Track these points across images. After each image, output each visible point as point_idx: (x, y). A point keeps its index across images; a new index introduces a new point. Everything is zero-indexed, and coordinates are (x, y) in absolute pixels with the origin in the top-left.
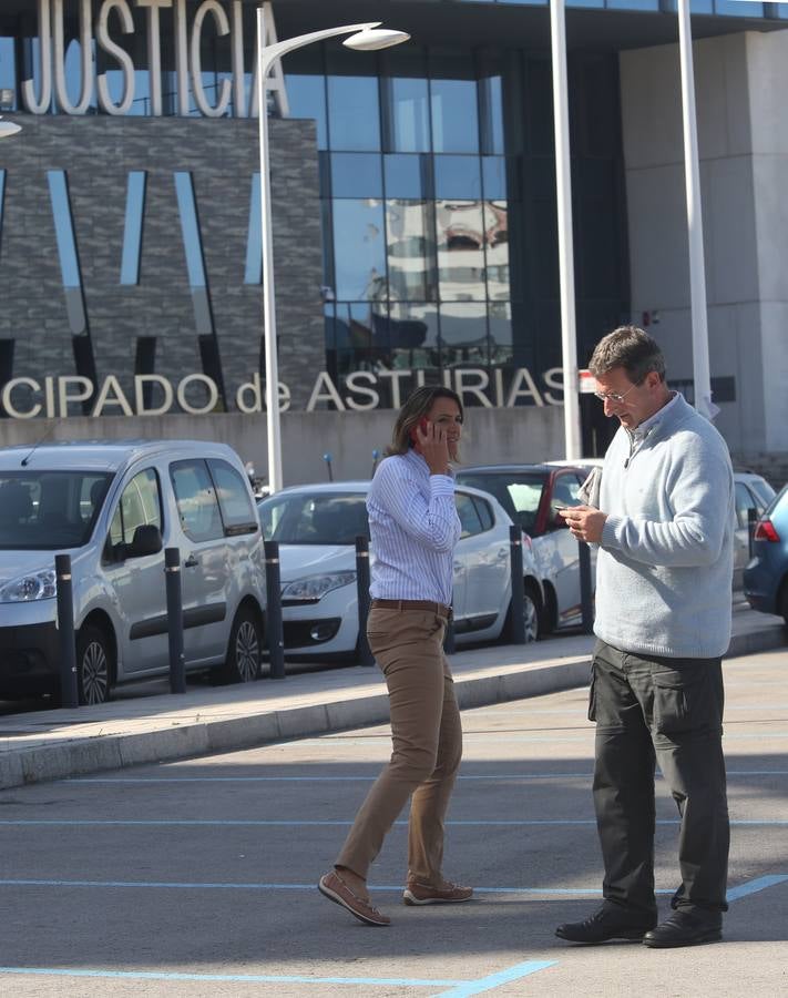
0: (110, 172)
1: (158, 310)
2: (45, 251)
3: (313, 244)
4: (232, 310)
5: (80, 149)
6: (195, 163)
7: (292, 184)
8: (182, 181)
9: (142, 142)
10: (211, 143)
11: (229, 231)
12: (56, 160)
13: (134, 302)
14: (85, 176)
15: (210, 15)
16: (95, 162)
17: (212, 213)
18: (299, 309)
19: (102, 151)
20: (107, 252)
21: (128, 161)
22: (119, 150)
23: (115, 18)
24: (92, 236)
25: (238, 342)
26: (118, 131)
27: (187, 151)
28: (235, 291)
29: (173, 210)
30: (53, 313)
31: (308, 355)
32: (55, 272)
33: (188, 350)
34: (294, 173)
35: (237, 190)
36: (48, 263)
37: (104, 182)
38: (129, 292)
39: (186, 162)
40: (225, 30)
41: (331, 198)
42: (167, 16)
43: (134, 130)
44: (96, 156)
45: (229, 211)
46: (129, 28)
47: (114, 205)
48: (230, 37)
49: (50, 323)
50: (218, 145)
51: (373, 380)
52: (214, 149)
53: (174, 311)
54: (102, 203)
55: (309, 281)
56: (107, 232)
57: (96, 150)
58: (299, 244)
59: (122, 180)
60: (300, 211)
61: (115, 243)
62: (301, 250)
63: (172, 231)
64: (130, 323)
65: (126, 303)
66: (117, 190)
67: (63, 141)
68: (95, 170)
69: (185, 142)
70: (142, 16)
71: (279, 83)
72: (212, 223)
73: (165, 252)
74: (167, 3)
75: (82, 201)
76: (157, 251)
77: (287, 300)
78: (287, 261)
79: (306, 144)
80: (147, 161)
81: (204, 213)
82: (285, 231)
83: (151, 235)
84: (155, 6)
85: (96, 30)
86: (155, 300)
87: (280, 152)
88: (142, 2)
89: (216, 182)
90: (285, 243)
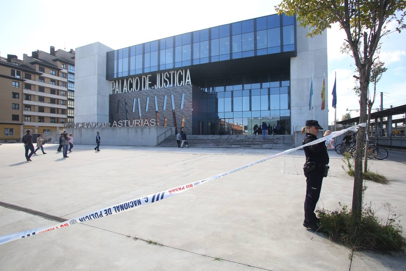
0: (162, 95)
1: (167, 113)
2: (153, 106)
3: (191, 103)
4: (178, 113)
5: (158, 93)
6: (174, 93)
7: (188, 94)
8: (172, 96)
9: (167, 91)
10: (176, 90)
11: (178, 102)
12: (155, 95)
13: (164, 112)
15: (180, 73)
16: (160, 94)
18: (188, 112)
19: (161, 93)
20: (161, 106)
21: (164, 94)
24: (160, 104)
25: (179, 117)
26: (163, 90)
29: (171, 100)
31: (189, 119)
33: (171, 119)
35: (179, 96)
36: (154, 108)
39: (172, 93)
40: (182, 74)
41: (233, 97)
42: (174, 74)
43: (165, 90)
45: (178, 99)
46: (168, 76)
47: (163, 100)
48: (183, 75)
49: (154, 116)
53: (170, 113)
54: (161, 100)
55: (190, 108)
57: (160, 93)
59: (164, 96)
60: (189, 98)
61: (163, 105)
62: (189, 104)
63: (171, 102)
64: (164, 115)
65: (163, 112)
66: (162, 98)
67: (156, 92)
68: (160, 96)
69: (172, 90)
70: (170, 74)
71: (190, 80)
72: (176, 101)
73: (169, 105)
74: (173, 72)
75: (158, 100)
76: (168, 105)
77: (186, 111)
78: (187, 105)
79: (190, 88)
80: (167, 93)
81: (175, 100)
82: (187, 101)
83: (167, 103)
84: (172, 72)
85: (164, 77)
86: (167, 112)
87: (186, 90)
88: (170, 72)
89: (177, 95)
90: (186, 103)
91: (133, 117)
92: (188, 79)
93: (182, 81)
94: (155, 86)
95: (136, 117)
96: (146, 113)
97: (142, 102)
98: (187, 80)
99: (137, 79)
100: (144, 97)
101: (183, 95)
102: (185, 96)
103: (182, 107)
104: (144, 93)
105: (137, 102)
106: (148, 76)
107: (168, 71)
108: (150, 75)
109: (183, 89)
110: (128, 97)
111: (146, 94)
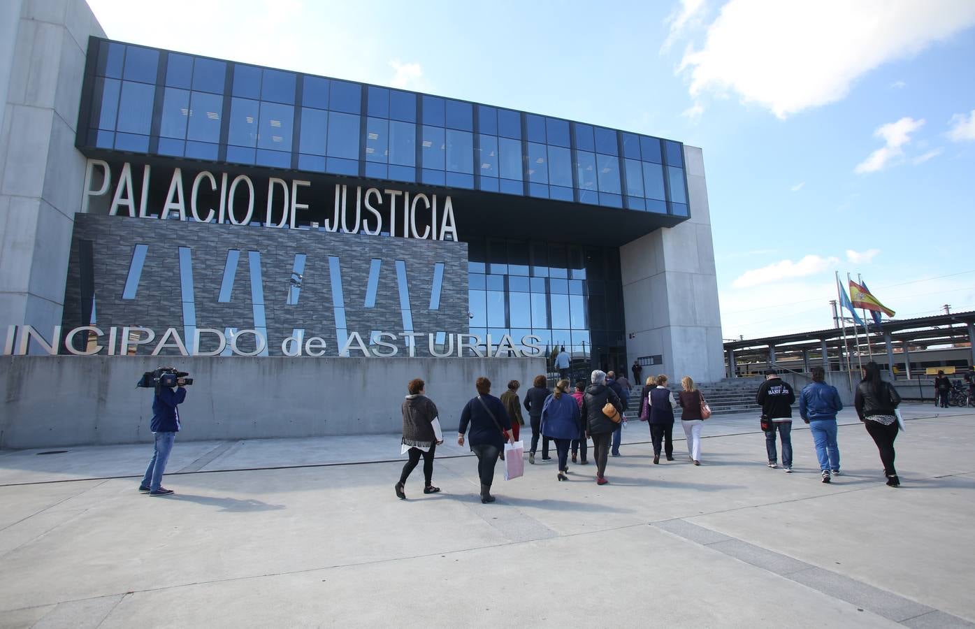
0: (362, 258)
1: (383, 319)
2: (324, 291)
3: (464, 294)
4: (422, 320)
5: (347, 248)
6: (406, 257)
7: (454, 268)
8: (400, 266)
9: (379, 247)
10: (414, 249)
11: (422, 286)
12: (334, 251)
13: (371, 315)
14: (348, 259)
15: (421, 202)
16: (354, 253)
17: (414, 278)
18: (457, 321)
19: (358, 249)
20: (358, 292)
21: (372, 254)
22: (367, 249)
23: (373, 197)
24: (350, 285)
26: (368, 241)
27: (402, 252)
28: (425, 312)
29: (395, 276)
30: (326, 318)
32: (330, 300)
34: (456, 264)
35: (427, 269)
36: (326, 296)
37: (359, 262)
38: (369, 310)
39: (401, 256)
40: (428, 206)
42: (400, 201)
43: (375, 241)
44: (354, 251)
45: (422, 278)
46: (380, 201)
47: (363, 272)
48: (431, 209)
49: (324, 322)
50: (419, 250)
51: (394, 338)
52: (416, 252)
53: (392, 319)
54: (356, 271)
55: (462, 309)
56: (358, 284)
57: (354, 248)
58: (457, 293)
59: (368, 261)
60: (459, 280)
61: (363, 289)
62: (459, 296)
63: (393, 285)
64: (369, 324)
65: (366, 315)
66: (364, 266)
67: (337, 244)
68: (354, 257)
69: (401, 248)
70: (387, 198)
71: (453, 228)
72: (414, 282)
73: (389, 293)
74: (400, 193)
75: (345, 270)
76: (384, 293)
77: (451, 317)
78: (451, 300)
79: (463, 252)
80: (383, 255)
81: (410, 279)
82: (451, 288)
83: (382, 286)
84: (394, 194)
85: (363, 201)
86: (382, 314)
87: (449, 255)
88: (387, 191)
89: (417, 265)
90: (450, 292)
91: (219, 320)
92: (448, 224)
93: (428, 228)
94: (327, 221)
95: (241, 321)
96: (288, 312)
97: (272, 270)
98: (444, 228)
99: (243, 184)
100: (281, 253)
101: (439, 268)
102: (445, 271)
103: (434, 304)
104: (281, 237)
105: (244, 267)
106: (295, 184)
107: (383, 185)
108: (308, 184)
109: (439, 251)
110: (196, 238)
111: (294, 245)
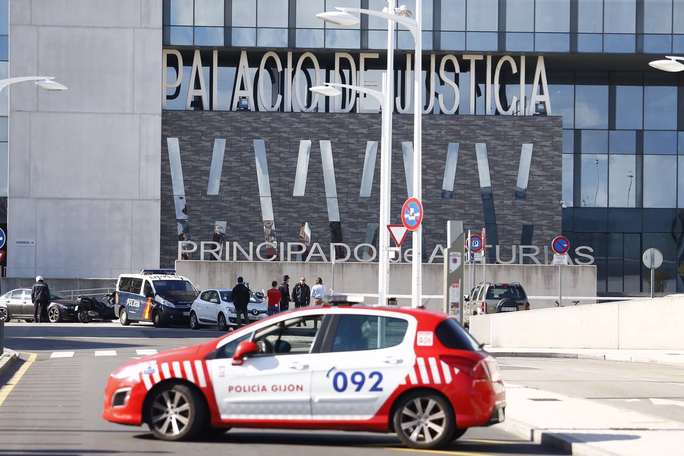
0: (438, 143)
1: (462, 211)
2: (398, 181)
4: (506, 212)
5: (423, 132)
6: (487, 139)
7: (545, 149)
9: (457, 128)
10: (498, 129)
11: (507, 172)
12: (407, 136)
13: (448, 207)
14: (423, 145)
15: (507, 64)
16: (429, 138)
17: (497, 163)
18: (547, 212)
19: (434, 132)
20: (434, 182)
21: (449, 137)
22: (443, 132)
23: (449, 65)
25: (509, 228)
27: (484, 132)
28: (510, 202)
29: (474, 162)
32: (404, 191)
34: (548, 144)
35: (512, 152)
36: (400, 187)
37: (434, 147)
39: (483, 138)
40: (515, 71)
42: (481, 64)
43: (453, 122)
44: (429, 135)
45: (506, 163)
46: (457, 71)
47: (439, 159)
48: (518, 73)
50: (502, 130)
53: (472, 211)
54: (432, 158)
55: (554, 198)
56: (434, 172)
58: (548, 180)
59: (445, 147)
60: (551, 163)
61: (439, 177)
62: (550, 183)
63: (473, 172)
66: (441, 151)
67: (411, 127)
68: (430, 142)
69: (481, 128)
70: (465, 63)
71: (546, 98)
72: (496, 168)
73: (468, 182)
74: (480, 58)
76: (463, 182)
77: (540, 208)
78: (541, 188)
79: (556, 129)
80: (461, 137)
81: (492, 164)
82: (540, 173)
83: (460, 173)
84: (473, 59)
86: (461, 206)
87: (540, 133)
88: (465, 58)
89: (500, 148)
90: (540, 179)
91: (296, 215)
92: (540, 91)
93: (515, 98)
95: (316, 215)
96: (361, 205)
97: (344, 161)
98: (535, 97)
99: (309, 63)
100: (352, 141)
101: (527, 149)
102: (534, 154)
104: (351, 123)
105: (315, 157)
106: (363, 57)
107: (461, 52)
109: (526, 129)
110: (269, 130)
111: (365, 131)
